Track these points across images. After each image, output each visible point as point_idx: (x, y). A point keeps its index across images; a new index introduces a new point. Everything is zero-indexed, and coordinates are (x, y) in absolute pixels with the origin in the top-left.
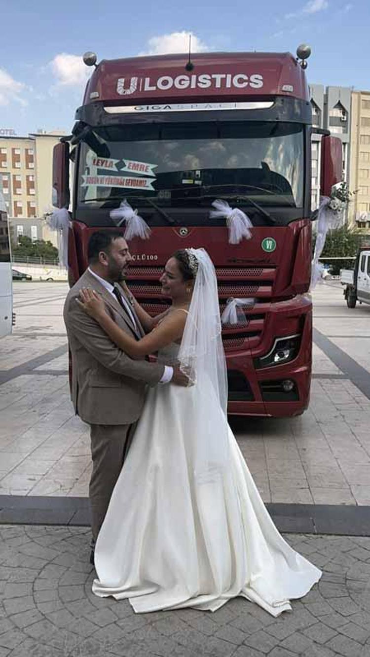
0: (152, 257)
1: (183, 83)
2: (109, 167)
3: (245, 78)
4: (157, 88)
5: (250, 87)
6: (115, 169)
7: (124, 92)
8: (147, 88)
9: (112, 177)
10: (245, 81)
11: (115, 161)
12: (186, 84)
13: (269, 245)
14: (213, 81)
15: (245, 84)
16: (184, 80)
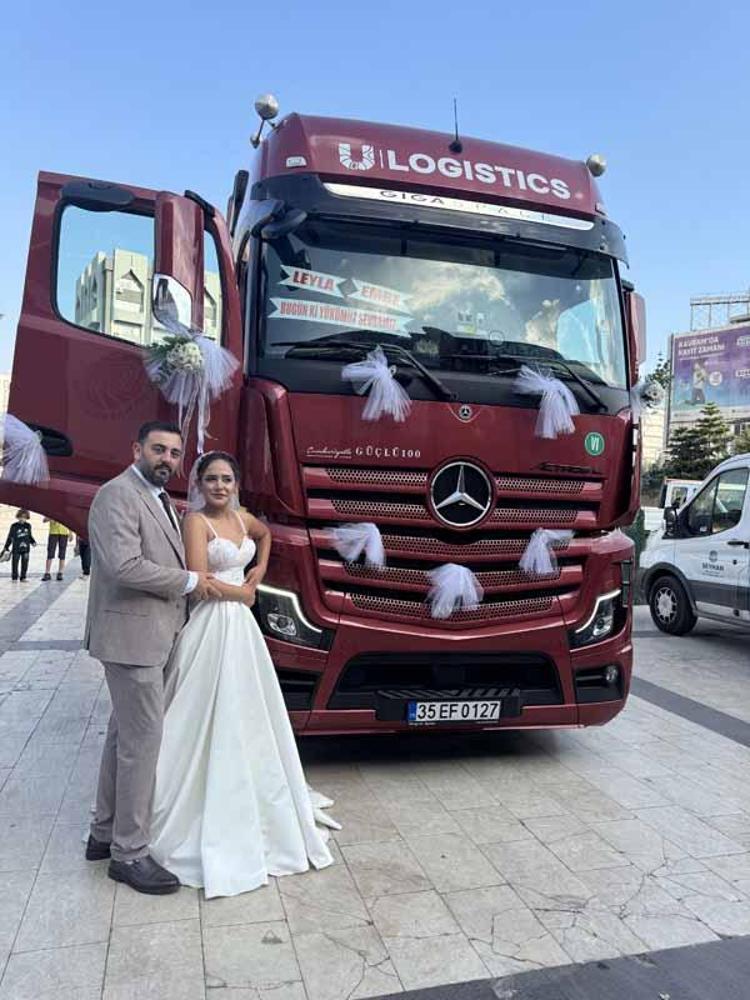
0: (410, 453)
1: (452, 169)
2: (326, 288)
3: (544, 181)
4: (410, 168)
5: (553, 194)
6: (337, 293)
7: (354, 166)
8: (393, 165)
9: (332, 306)
10: (544, 185)
11: (337, 280)
12: (457, 173)
13: (595, 443)
14: (499, 175)
15: (545, 190)
16: (452, 165)
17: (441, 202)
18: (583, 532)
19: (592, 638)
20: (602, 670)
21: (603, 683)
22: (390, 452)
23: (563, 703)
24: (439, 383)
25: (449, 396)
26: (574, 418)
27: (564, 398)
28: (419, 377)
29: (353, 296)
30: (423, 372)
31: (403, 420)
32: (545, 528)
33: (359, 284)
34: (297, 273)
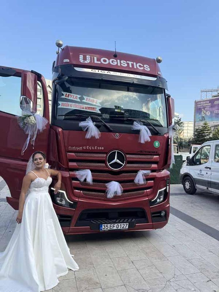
0: (100, 148)
1: (114, 62)
2: (75, 98)
3: (142, 65)
4: (101, 62)
5: (145, 70)
6: (78, 100)
7: (84, 62)
8: (96, 62)
9: (77, 104)
10: (142, 67)
11: (79, 96)
12: (115, 63)
13: (157, 144)
14: (128, 64)
15: (142, 68)
16: (114, 61)
17: (110, 73)
18: (153, 171)
19: (157, 203)
20: (160, 212)
21: (160, 216)
22: (94, 148)
23: (148, 223)
24: (109, 127)
25: (112, 131)
26: (150, 137)
27: (147, 131)
28: (103, 125)
29: (83, 101)
30: (104, 124)
31: (99, 138)
32: (141, 170)
33: (85, 97)
34: (66, 94)
